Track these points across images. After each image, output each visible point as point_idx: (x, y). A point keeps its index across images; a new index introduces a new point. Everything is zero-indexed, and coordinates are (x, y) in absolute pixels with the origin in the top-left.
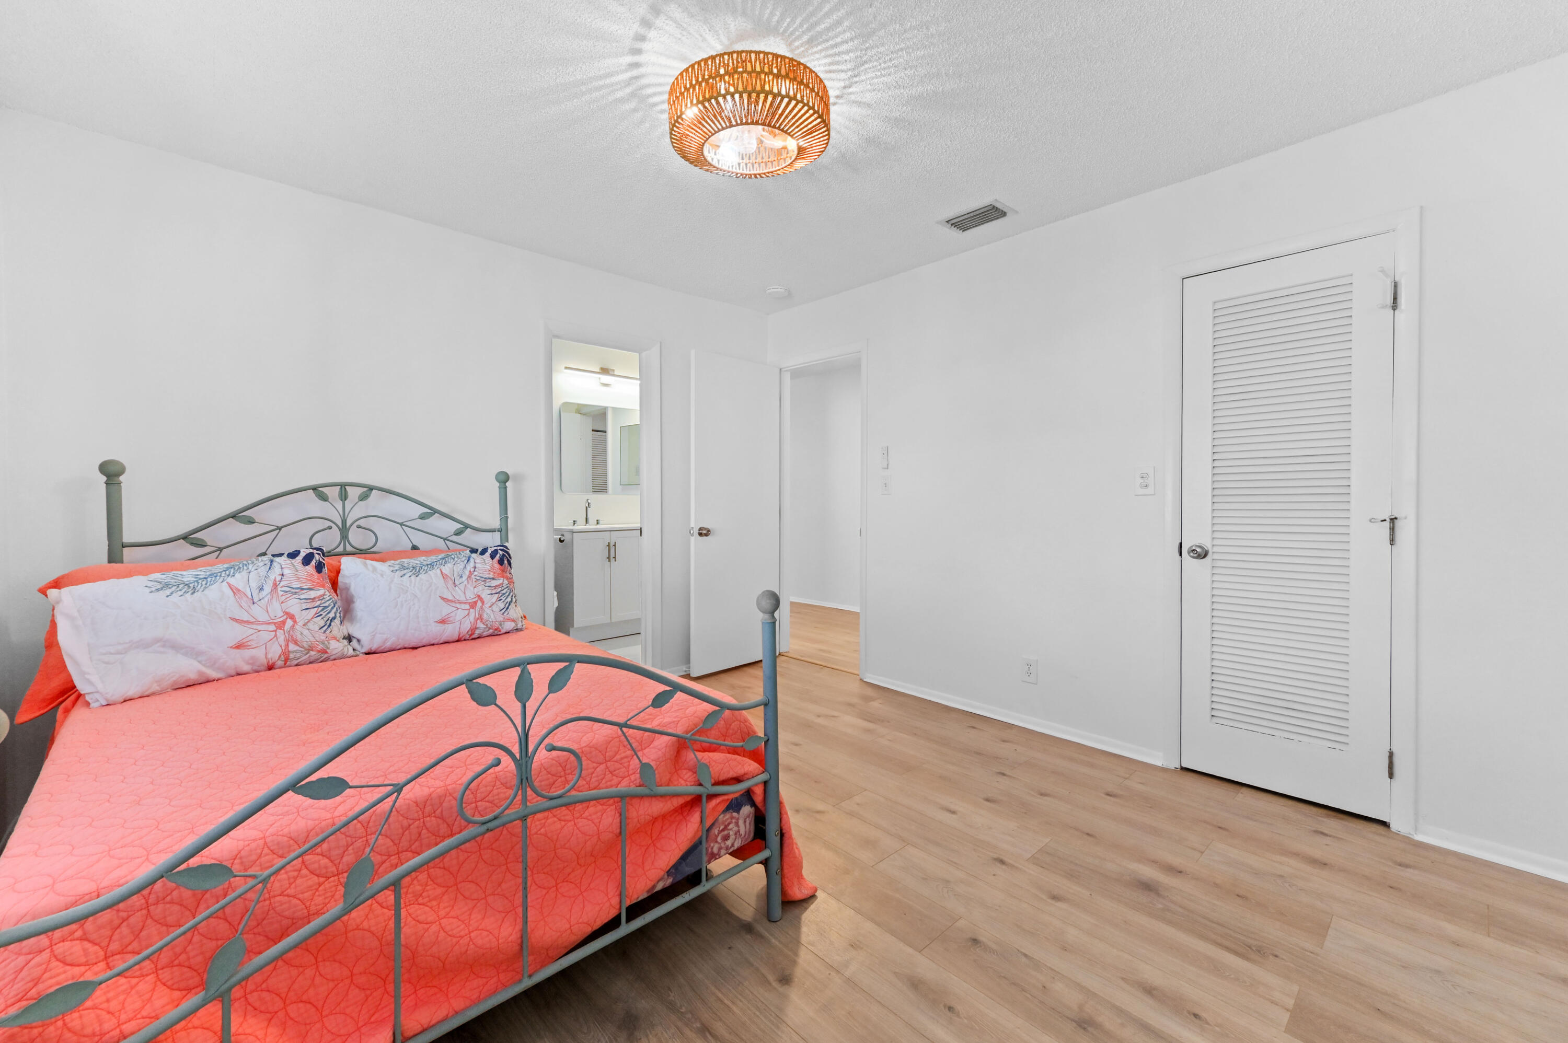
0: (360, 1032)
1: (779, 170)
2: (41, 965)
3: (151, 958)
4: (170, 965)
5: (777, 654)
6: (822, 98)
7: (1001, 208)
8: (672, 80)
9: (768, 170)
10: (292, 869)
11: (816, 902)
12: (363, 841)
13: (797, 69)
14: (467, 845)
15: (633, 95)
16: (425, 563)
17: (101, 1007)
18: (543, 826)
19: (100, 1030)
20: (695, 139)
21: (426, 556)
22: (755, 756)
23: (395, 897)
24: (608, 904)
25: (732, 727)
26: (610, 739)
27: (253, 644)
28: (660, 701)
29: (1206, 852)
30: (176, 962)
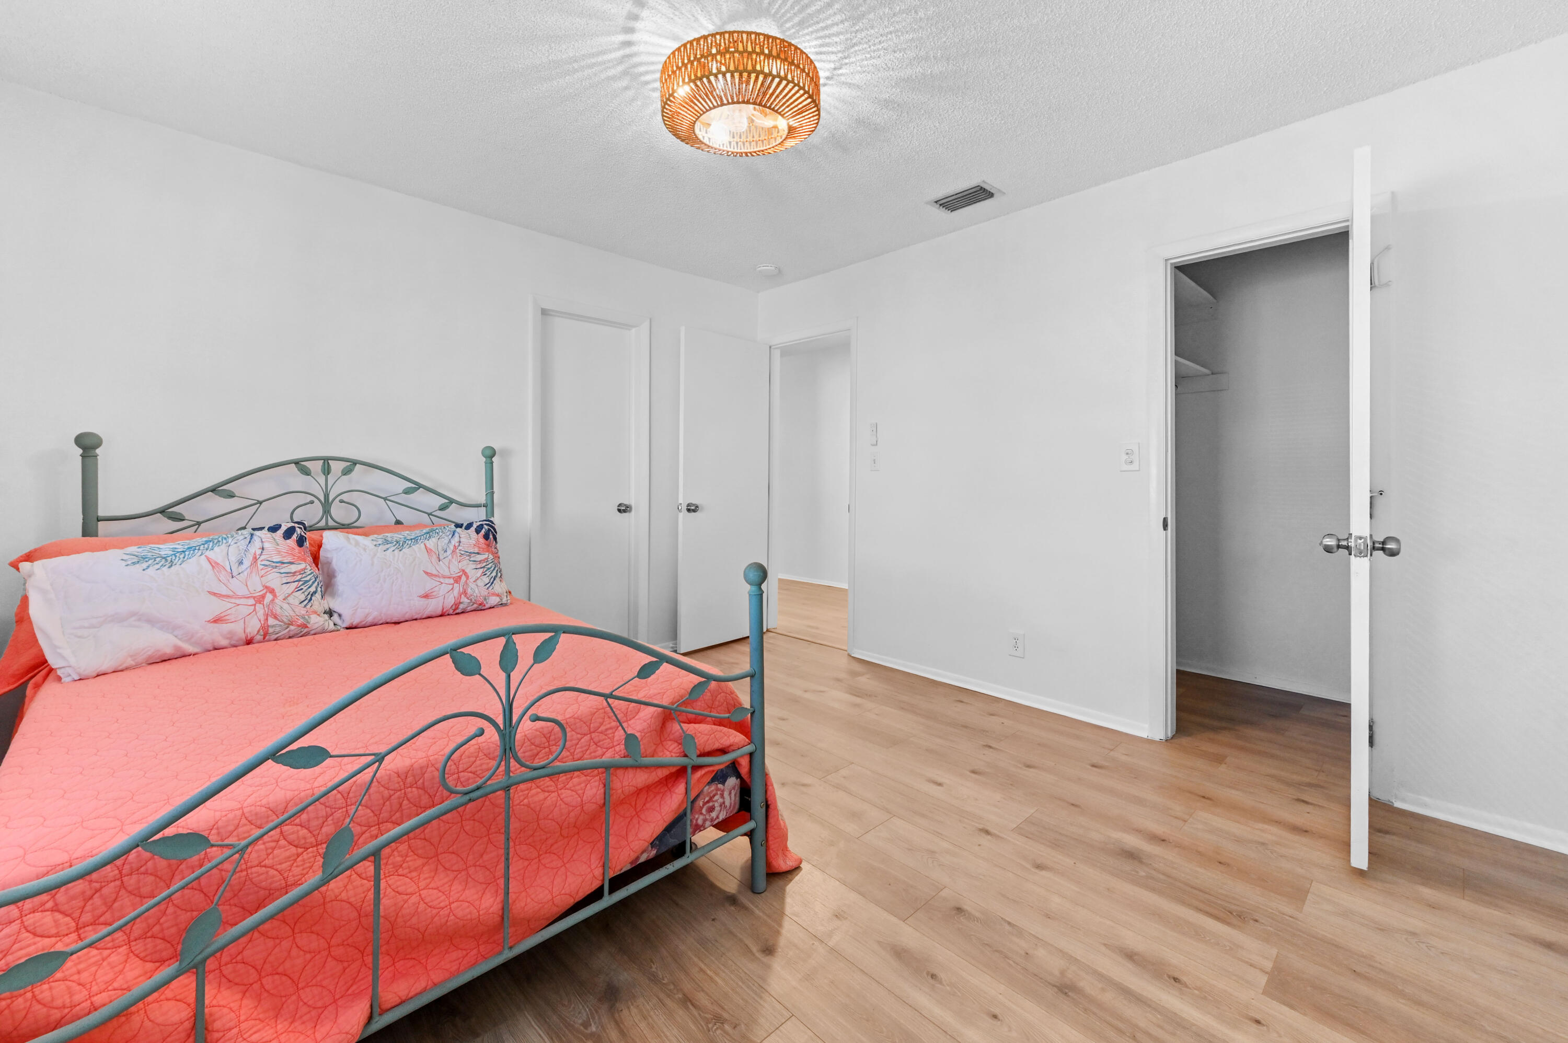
0: (336, 1004)
1: (770, 149)
2: (10, 936)
3: (123, 929)
4: (143, 937)
5: (765, 630)
6: (812, 79)
7: (989, 190)
8: (664, 59)
9: (758, 149)
10: (270, 839)
11: (800, 874)
12: (342, 812)
13: (788, 50)
14: (449, 815)
15: (625, 73)
16: (409, 538)
17: (71, 979)
18: (527, 797)
19: (71, 1002)
20: (686, 117)
21: (410, 531)
22: (741, 727)
23: (375, 868)
24: (590, 876)
25: (718, 699)
26: (595, 710)
27: (232, 618)
28: (645, 672)
29: (1189, 821)
30: (149, 934)
